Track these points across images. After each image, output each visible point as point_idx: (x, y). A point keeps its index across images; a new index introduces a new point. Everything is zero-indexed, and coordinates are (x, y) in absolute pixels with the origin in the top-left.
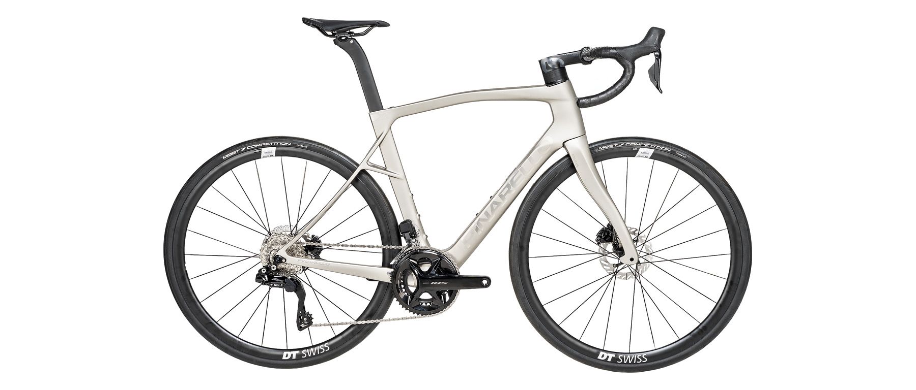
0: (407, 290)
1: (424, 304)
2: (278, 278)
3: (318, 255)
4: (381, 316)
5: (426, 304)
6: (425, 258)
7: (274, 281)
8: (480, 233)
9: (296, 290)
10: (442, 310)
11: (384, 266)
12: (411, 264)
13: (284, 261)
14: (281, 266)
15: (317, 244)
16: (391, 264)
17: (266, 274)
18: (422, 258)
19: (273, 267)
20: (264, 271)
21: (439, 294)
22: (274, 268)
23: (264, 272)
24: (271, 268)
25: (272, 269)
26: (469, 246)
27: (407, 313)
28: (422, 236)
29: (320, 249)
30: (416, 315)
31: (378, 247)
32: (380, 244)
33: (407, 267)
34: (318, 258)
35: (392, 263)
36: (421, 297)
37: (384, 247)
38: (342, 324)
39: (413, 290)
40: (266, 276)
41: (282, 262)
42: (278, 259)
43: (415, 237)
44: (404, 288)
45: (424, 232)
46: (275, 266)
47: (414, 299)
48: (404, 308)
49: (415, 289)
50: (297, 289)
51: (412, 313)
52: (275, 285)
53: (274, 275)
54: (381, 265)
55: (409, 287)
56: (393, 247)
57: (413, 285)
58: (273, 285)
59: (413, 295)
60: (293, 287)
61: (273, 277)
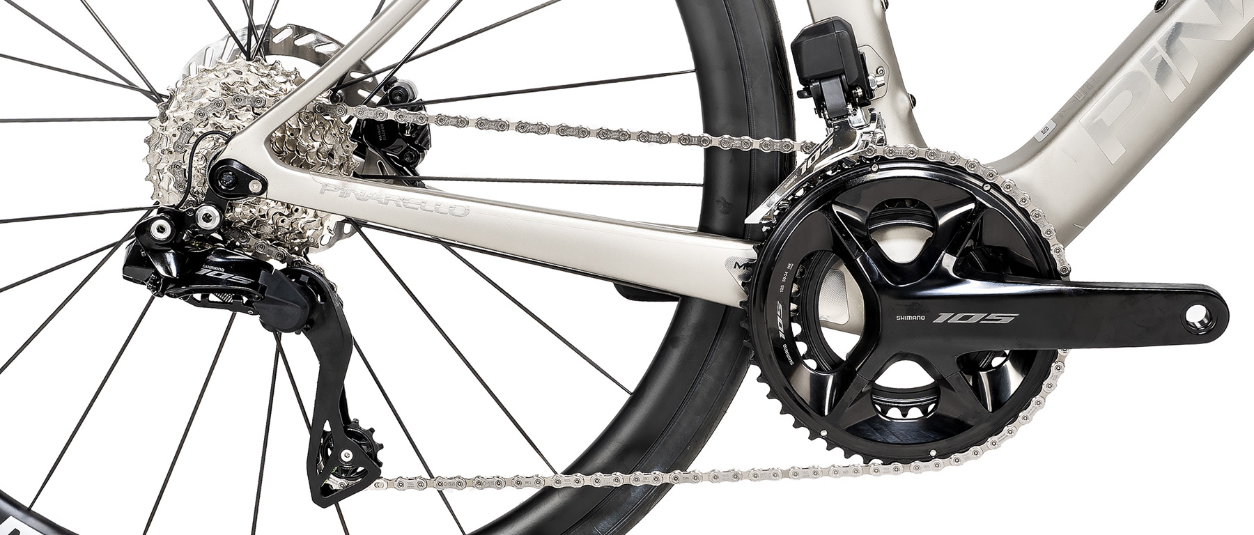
0: (820, 348)
1: (894, 413)
2: (228, 267)
3: (412, 166)
4: (681, 457)
5: (904, 411)
6: (901, 202)
7: (206, 279)
8: (1176, 91)
9: (311, 322)
10: (981, 442)
11: (705, 228)
12: (841, 229)
13: (255, 186)
14: (241, 211)
15: (403, 116)
16: (747, 221)
17: (174, 243)
18: (891, 202)
19: (209, 217)
20: (161, 229)
21: (970, 364)
22: (207, 218)
23: (162, 236)
24: (194, 219)
25: (202, 224)
26: (1117, 153)
27: (817, 452)
28: (894, 97)
29: (418, 140)
30: (857, 459)
31: (686, 140)
32: (697, 128)
33: (819, 238)
34: (416, 182)
35: (755, 218)
36: (884, 381)
37: (715, 142)
38: (499, 483)
39: (842, 344)
40: (170, 257)
41: (247, 193)
42: (228, 178)
43: (865, 101)
44: (802, 337)
45: (899, 82)
46: (211, 210)
47: (851, 392)
48: (804, 432)
49: (853, 340)
50: (315, 317)
51: (838, 452)
52: (212, 298)
53: (208, 253)
54: (695, 223)
55: (826, 332)
56: (756, 145)
57: (843, 320)
58: (205, 297)
59: (846, 370)
60: (296, 312)
61: (202, 260)
